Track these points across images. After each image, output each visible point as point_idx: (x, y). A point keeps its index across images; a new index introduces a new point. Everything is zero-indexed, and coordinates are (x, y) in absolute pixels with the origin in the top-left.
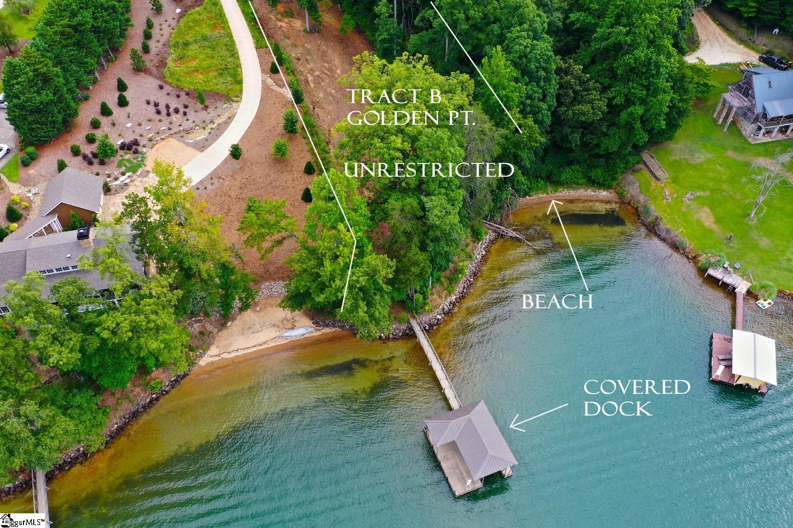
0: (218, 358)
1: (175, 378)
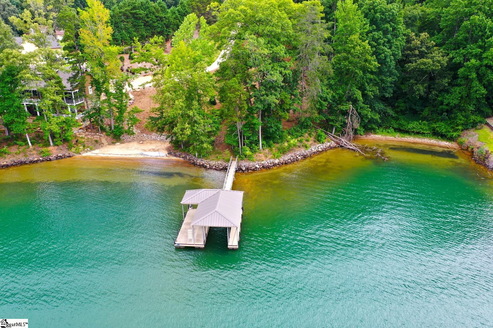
0: (96, 155)
1: (61, 155)
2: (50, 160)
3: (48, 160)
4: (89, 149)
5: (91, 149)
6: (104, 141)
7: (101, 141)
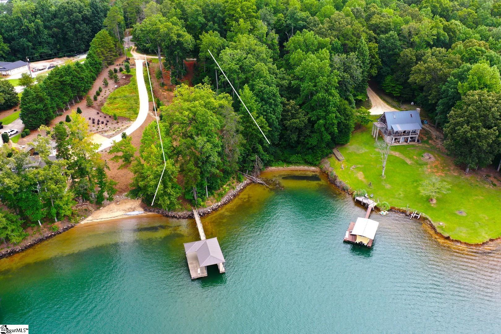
0: (91, 221)
1: (66, 227)
2: (60, 233)
3: (58, 234)
4: (83, 218)
5: (85, 218)
6: (90, 208)
7: (89, 209)
